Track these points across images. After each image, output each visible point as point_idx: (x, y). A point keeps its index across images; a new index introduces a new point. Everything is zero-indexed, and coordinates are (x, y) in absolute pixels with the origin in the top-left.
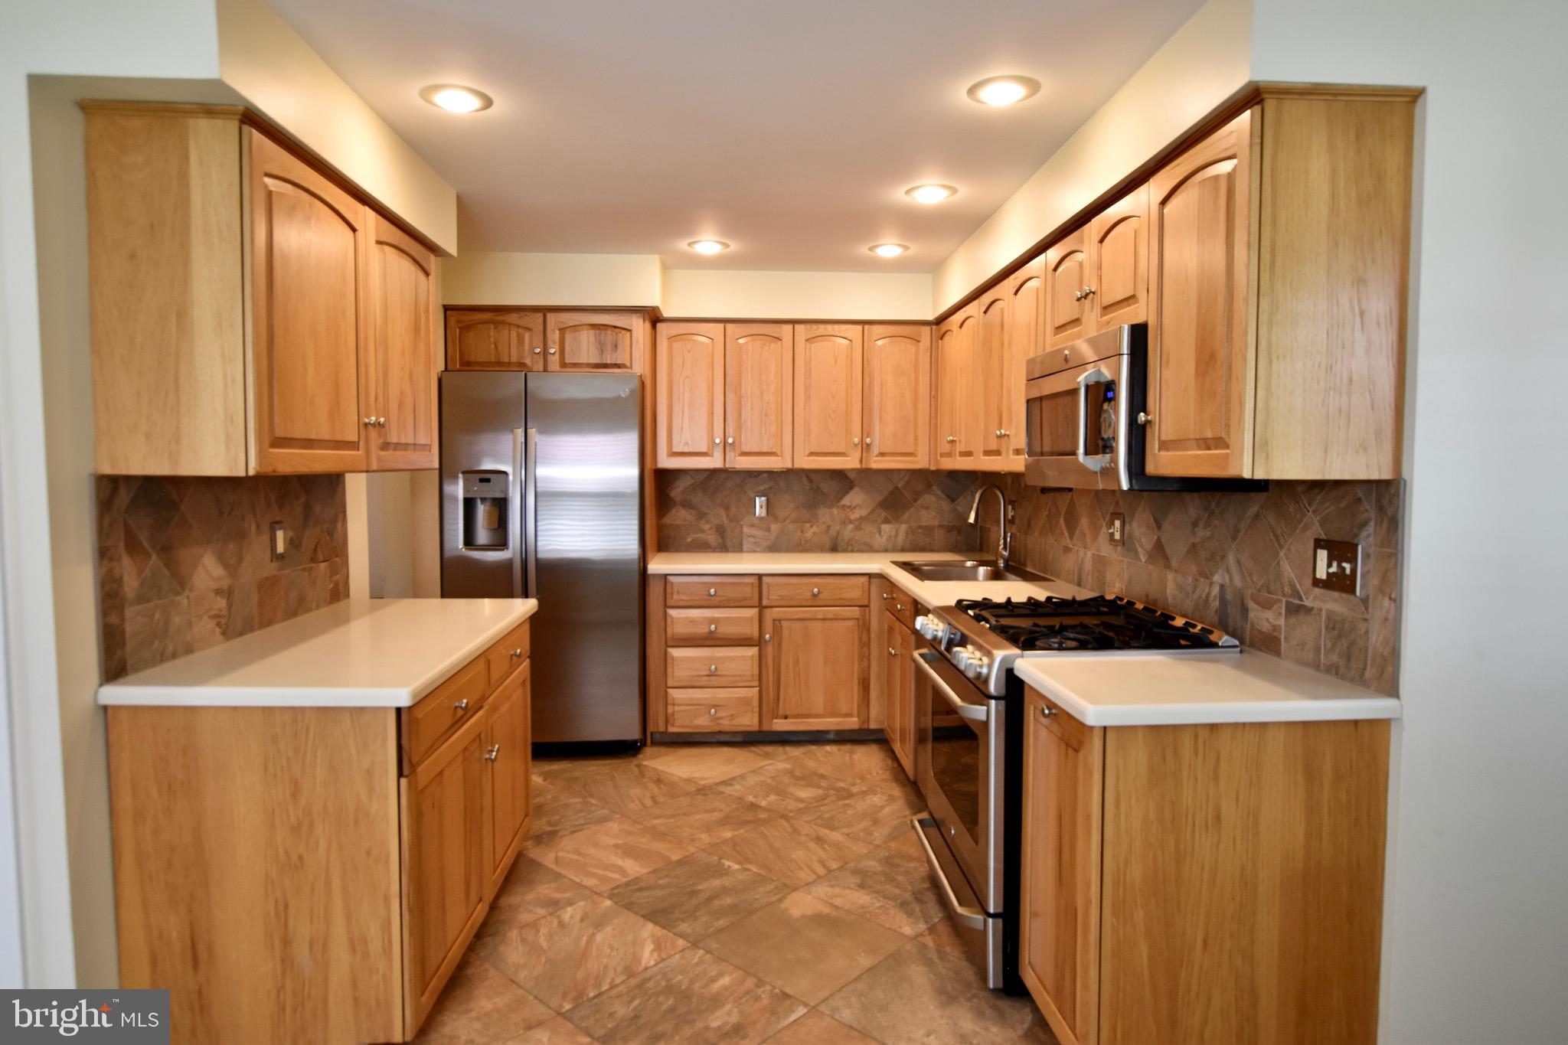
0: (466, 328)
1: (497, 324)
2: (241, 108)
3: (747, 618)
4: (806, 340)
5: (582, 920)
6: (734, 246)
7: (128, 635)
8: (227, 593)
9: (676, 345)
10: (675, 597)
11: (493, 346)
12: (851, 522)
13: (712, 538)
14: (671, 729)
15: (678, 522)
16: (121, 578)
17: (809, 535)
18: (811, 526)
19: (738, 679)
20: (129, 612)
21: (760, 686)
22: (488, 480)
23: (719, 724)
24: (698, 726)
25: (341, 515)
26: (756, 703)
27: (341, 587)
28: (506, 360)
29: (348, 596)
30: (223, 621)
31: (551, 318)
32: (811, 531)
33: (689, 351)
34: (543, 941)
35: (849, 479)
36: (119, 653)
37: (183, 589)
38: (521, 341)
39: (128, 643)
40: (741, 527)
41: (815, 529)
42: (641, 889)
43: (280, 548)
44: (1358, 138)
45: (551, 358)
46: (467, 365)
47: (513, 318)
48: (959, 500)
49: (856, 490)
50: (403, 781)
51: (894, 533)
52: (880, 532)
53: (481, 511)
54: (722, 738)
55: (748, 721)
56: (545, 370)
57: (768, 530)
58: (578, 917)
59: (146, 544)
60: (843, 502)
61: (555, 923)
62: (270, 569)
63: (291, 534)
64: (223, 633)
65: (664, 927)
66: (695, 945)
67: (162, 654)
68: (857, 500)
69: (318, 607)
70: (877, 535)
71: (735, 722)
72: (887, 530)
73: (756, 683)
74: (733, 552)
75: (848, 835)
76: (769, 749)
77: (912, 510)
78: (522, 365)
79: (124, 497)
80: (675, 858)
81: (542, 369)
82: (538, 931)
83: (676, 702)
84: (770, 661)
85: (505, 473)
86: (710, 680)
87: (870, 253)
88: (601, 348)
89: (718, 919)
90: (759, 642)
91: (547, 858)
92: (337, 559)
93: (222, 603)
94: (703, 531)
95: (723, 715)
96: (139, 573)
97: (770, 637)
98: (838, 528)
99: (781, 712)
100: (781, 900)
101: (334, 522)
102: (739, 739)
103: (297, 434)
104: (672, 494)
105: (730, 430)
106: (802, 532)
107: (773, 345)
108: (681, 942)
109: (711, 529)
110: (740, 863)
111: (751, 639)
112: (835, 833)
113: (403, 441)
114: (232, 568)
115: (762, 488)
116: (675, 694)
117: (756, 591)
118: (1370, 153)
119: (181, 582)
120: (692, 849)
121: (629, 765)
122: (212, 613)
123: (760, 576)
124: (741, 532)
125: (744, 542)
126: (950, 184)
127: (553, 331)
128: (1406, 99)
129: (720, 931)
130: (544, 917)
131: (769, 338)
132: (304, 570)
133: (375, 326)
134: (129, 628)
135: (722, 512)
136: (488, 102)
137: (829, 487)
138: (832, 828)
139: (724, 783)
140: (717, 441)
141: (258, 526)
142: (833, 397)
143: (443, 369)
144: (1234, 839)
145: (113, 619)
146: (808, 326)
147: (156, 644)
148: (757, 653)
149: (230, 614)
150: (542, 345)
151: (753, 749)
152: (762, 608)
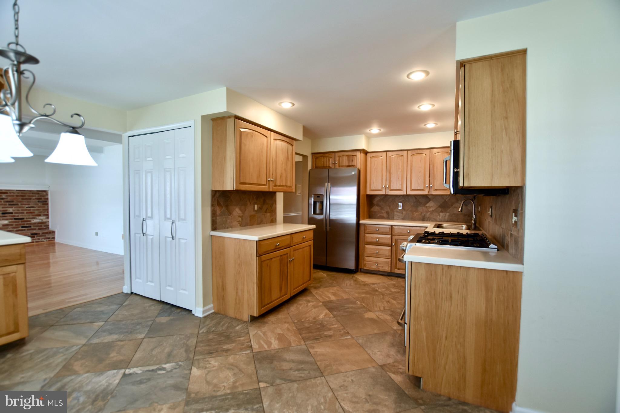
0: (316, 158)
1: (323, 157)
2: (234, 115)
3: (388, 238)
4: (411, 155)
5: (312, 306)
6: (383, 130)
7: (217, 222)
8: (242, 217)
9: (373, 159)
10: (367, 230)
11: (322, 162)
12: (429, 212)
13: (385, 215)
14: (365, 268)
15: (375, 210)
16: (216, 211)
17: (415, 215)
18: (416, 213)
19: (385, 256)
20: (218, 218)
21: (391, 259)
22: (319, 197)
23: (379, 268)
24: (372, 268)
25: (275, 203)
26: (390, 263)
27: (274, 220)
28: (325, 166)
29: (276, 222)
30: (240, 223)
31: (337, 154)
32: (416, 214)
33: (376, 161)
34: (300, 308)
35: (428, 198)
36: (215, 225)
37: (231, 215)
38: (329, 161)
39: (217, 224)
40: (394, 212)
41: (417, 213)
42: (331, 303)
43: (256, 209)
44: (502, 70)
45: (336, 165)
46: (316, 167)
47: (327, 155)
48: (469, 205)
49: (431, 201)
50: (257, 257)
51: (444, 216)
52: (439, 215)
53: (318, 205)
54: (381, 273)
55: (387, 269)
56: (335, 168)
57: (402, 213)
58: (312, 305)
59: (222, 204)
60: (426, 205)
61: (306, 305)
62: (253, 213)
63: (259, 206)
64: (240, 225)
65: (330, 312)
66: (334, 317)
67: (225, 227)
68: (431, 205)
69: (266, 223)
70: (438, 216)
71: (383, 268)
72: (442, 215)
73: (390, 258)
74: (391, 219)
75: (398, 302)
76: (393, 278)
77: (451, 208)
78: (329, 167)
79: (218, 195)
80: (345, 298)
81: (334, 167)
82: (301, 306)
83: (367, 260)
84: (394, 252)
85: (323, 195)
86: (377, 255)
87: (424, 126)
88: (349, 162)
89: (344, 313)
90: (391, 246)
91: (314, 292)
92: (273, 213)
93: (240, 219)
94: (382, 213)
95: (380, 266)
96: (220, 210)
97: (394, 244)
98: (425, 213)
99: (397, 267)
100: (365, 313)
101: (273, 204)
102: (386, 274)
103: (247, 181)
104: (374, 202)
105: (388, 183)
106: (413, 214)
107: (401, 158)
108: (332, 316)
109: (385, 212)
110: (361, 302)
111: (389, 244)
112: (395, 301)
113: (282, 185)
114: (243, 212)
115: (401, 200)
116: (367, 258)
117: (391, 230)
118: (507, 74)
119: (230, 213)
120: (351, 297)
121: (351, 276)
122: (237, 221)
123: (392, 226)
124: (394, 214)
125: (395, 217)
126: (431, 103)
127: (337, 158)
128: (523, 53)
129: (343, 316)
130: (304, 303)
131: (399, 156)
132: (263, 214)
133: (273, 159)
134: (217, 221)
135: (388, 207)
136: (293, 105)
137: (423, 200)
138: (395, 300)
139: (373, 284)
140: (384, 186)
141: (250, 203)
142: (420, 172)
143: (311, 169)
144: (457, 305)
145: (214, 218)
146: (412, 151)
147: (224, 225)
148: (391, 249)
149: (242, 221)
150: (334, 162)
151: (389, 277)
152: (392, 235)
